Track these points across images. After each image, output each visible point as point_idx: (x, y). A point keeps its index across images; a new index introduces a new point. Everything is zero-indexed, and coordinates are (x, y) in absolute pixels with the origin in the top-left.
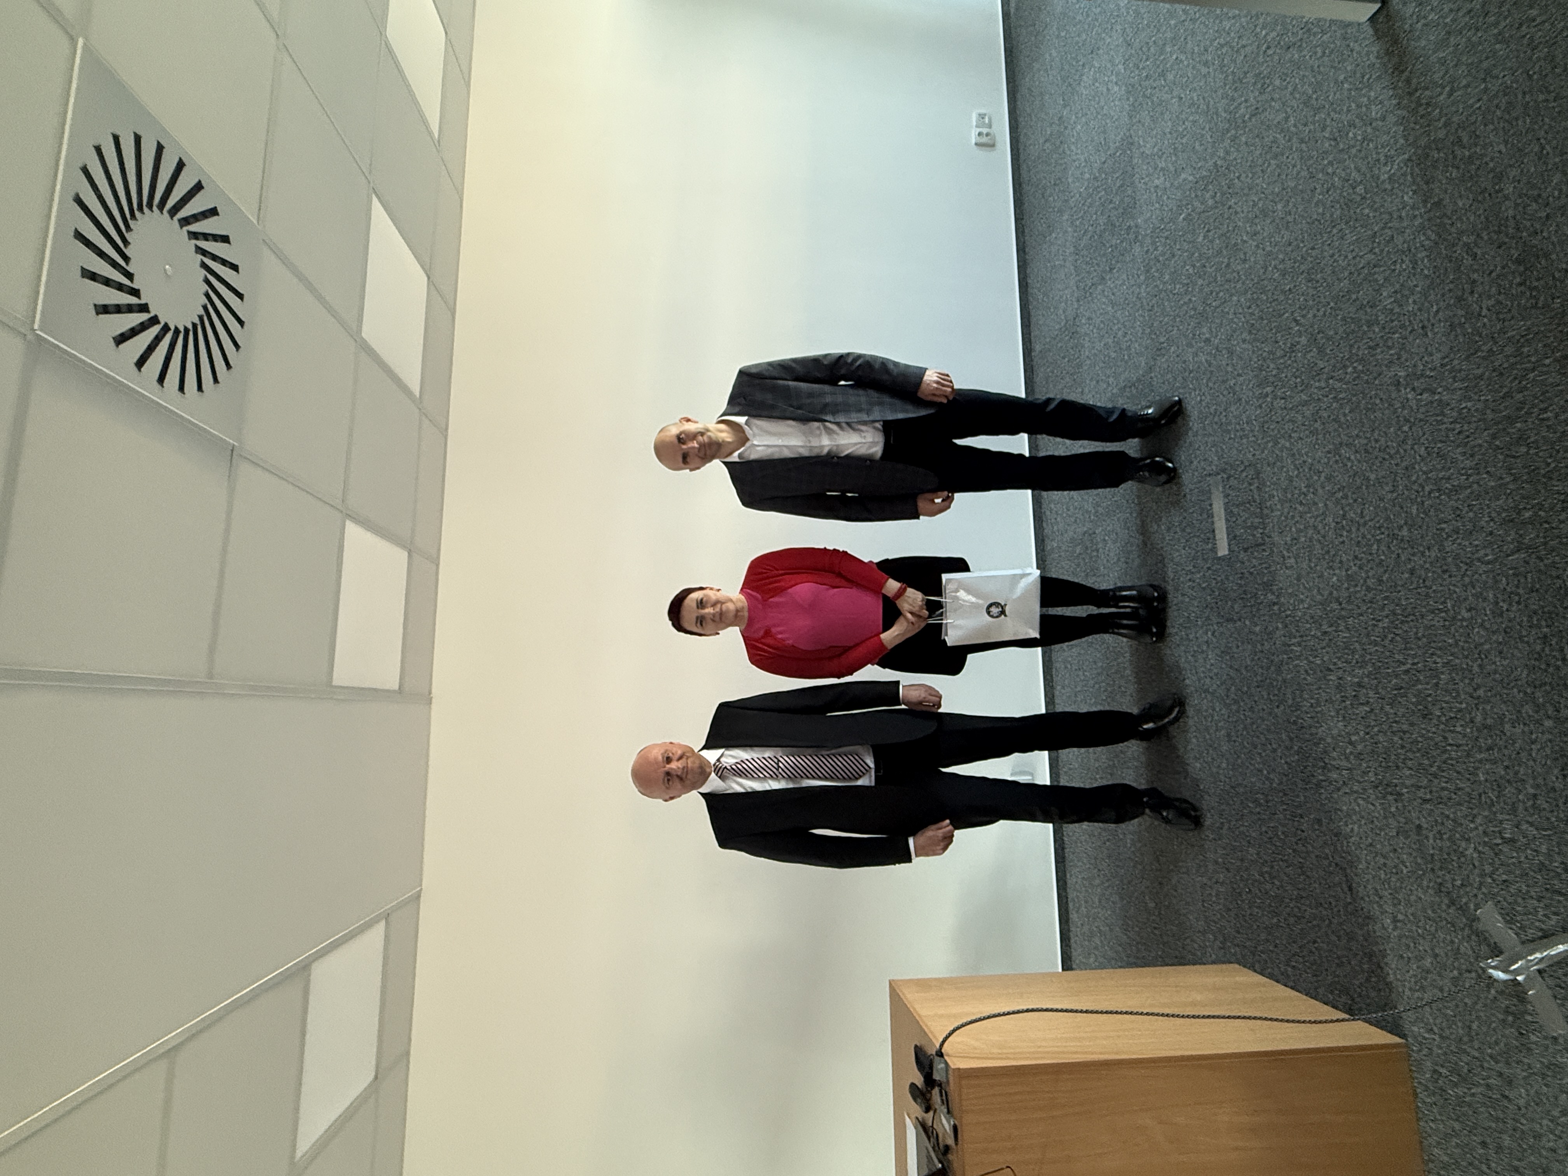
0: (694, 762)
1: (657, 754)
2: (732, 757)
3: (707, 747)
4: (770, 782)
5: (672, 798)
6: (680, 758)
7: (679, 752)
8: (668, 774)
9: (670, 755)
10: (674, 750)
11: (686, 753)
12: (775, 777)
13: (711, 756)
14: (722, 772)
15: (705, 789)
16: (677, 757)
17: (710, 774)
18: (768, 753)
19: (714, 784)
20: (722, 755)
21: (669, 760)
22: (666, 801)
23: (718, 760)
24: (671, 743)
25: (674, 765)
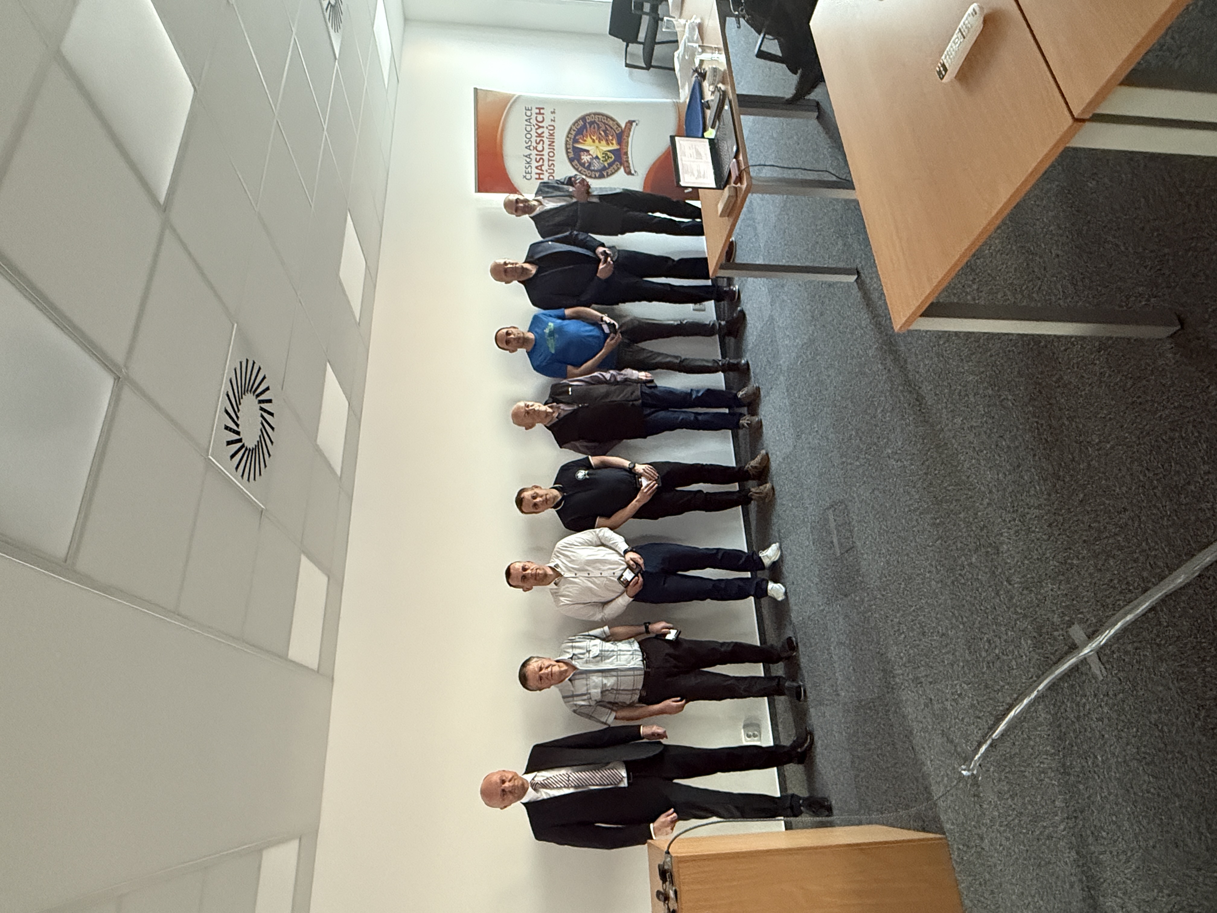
0: (518, 782)
1: (496, 778)
2: (541, 776)
3: (527, 772)
4: (564, 789)
5: (505, 807)
6: (510, 781)
7: (510, 777)
8: (503, 790)
9: (504, 778)
10: (507, 775)
11: (515, 777)
12: (568, 787)
13: (529, 777)
14: (536, 787)
15: (525, 799)
16: (508, 780)
17: (528, 789)
18: (563, 771)
19: (531, 795)
20: (535, 777)
21: (503, 782)
22: (502, 809)
23: (533, 779)
24: (504, 771)
25: (507, 784)
